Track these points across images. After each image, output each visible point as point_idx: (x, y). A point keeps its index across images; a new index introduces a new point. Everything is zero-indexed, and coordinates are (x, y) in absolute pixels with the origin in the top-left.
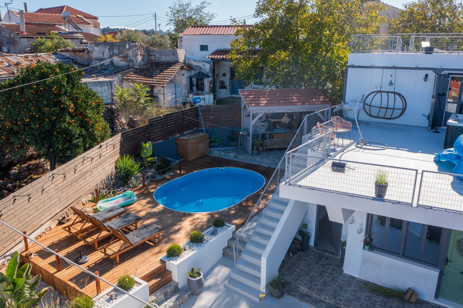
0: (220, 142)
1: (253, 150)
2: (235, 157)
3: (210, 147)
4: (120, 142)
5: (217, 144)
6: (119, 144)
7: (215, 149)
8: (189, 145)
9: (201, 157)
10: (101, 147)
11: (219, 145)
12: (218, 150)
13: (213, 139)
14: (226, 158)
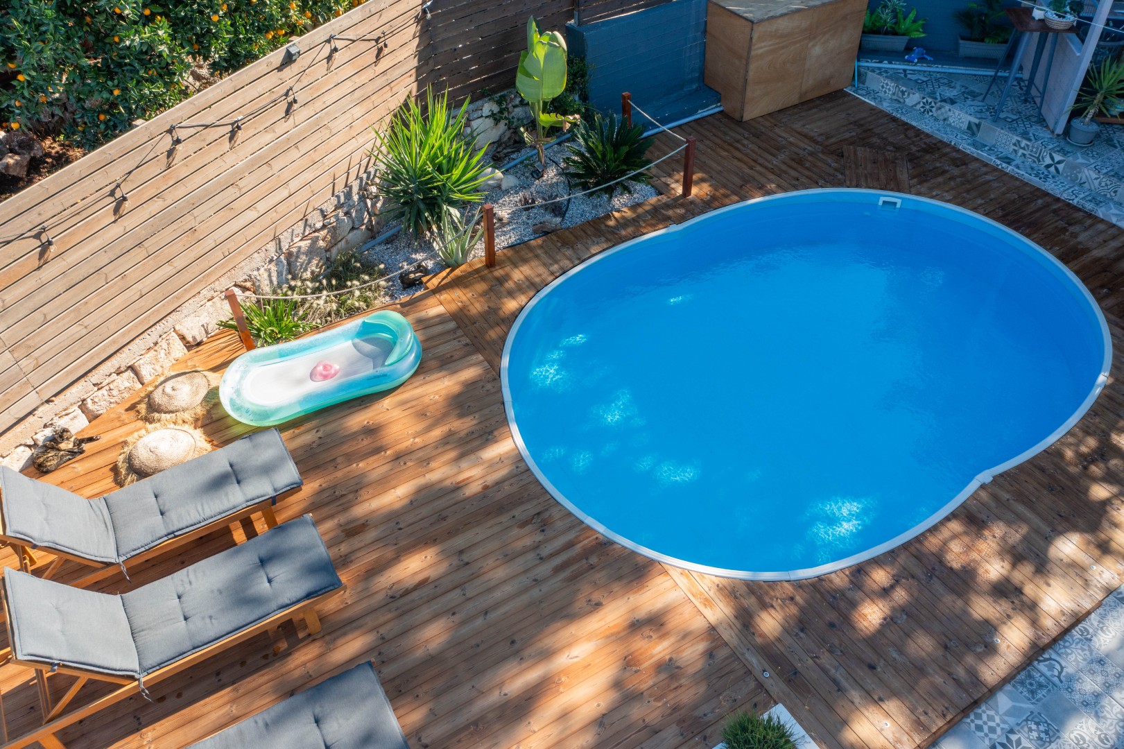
0: (916, 35)
1: (1076, 113)
2: (972, 129)
3: (863, 52)
4: (420, 19)
5: (899, 43)
6: (413, 29)
7: (885, 65)
8: (760, 48)
9: (806, 105)
10: (289, 59)
11: (908, 49)
12: (894, 77)
13: (886, 16)
14: (926, 125)
